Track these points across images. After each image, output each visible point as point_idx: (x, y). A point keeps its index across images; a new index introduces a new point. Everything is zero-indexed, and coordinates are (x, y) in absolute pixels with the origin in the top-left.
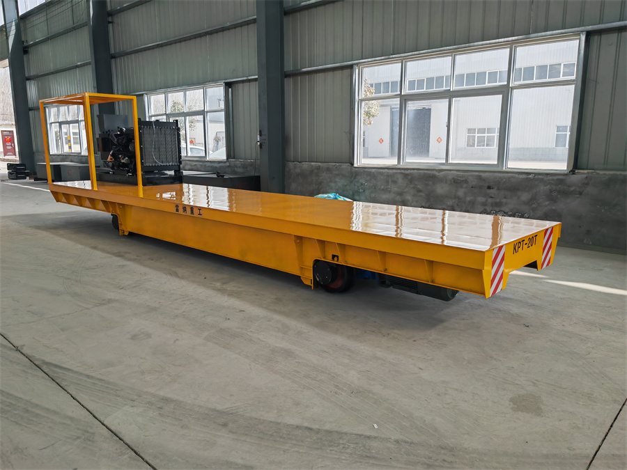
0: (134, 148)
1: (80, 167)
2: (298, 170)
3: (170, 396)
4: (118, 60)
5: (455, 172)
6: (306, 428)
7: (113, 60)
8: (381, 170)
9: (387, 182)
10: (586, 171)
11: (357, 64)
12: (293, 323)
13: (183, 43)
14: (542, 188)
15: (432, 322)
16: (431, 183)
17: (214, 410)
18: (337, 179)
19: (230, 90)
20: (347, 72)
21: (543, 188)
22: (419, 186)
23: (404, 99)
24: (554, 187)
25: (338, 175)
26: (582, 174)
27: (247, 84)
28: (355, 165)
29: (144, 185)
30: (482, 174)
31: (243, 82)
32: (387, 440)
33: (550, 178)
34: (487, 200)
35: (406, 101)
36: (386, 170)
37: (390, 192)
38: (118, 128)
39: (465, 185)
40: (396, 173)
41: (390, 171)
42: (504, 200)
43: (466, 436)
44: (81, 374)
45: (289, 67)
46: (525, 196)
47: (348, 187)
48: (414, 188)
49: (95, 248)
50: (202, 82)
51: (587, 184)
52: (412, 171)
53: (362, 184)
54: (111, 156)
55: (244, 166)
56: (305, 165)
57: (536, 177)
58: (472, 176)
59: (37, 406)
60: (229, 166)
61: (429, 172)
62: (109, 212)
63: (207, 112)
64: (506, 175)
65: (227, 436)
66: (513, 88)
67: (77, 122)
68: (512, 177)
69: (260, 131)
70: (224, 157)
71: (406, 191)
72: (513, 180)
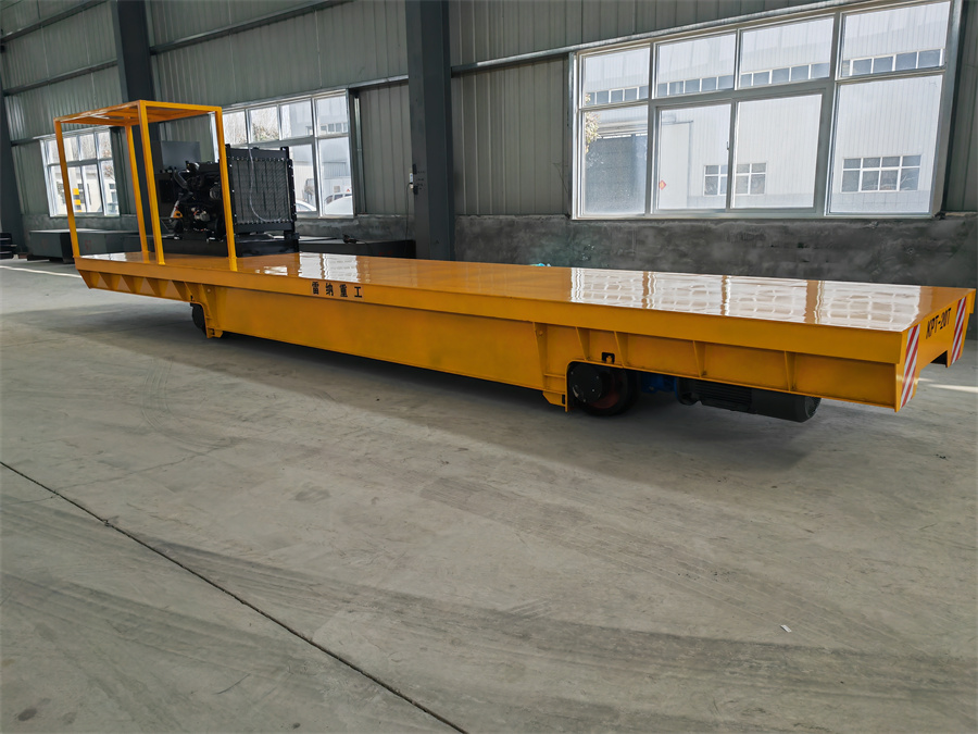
0: (220, 193)
1: (105, 234)
2: (477, 229)
3: (406, 590)
4: (162, 57)
5: (743, 223)
6: (668, 636)
7: (153, 58)
8: (619, 224)
9: (629, 243)
10: (963, 214)
11: (575, 51)
12: (557, 466)
13: (274, 26)
14: (890, 242)
15: (788, 458)
16: (702, 241)
17: (494, 612)
18: (543, 242)
19: (357, 101)
20: (559, 64)
21: (892, 244)
22: (682, 248)
23: (656, 107)
24: (910, 241)
25: (544, 234)
26: (955, 219)
27: (385, 91)
28: (574, 218)
29: (239, 255)
30: (788, 224)
31: (378, 86)
32: (819, 651)
33: (904, 226)
34: (797, 266)
35: (658, 109)
36: (627, 224)
37: (633, 259)
38: (187, 162)
39: (759, 244)
40: (644, 227)
41: (635, 225)
42: (826, 266)
43: (946, 639)
44: (237, 561)
45: (457, 61)
46: (861, 258)
47: (562, 254)
48: (674, 250)
49: (171, 358)
50: (310, 88)
51: (965, 235)
52: (671, 223)
53: (586, 248)
54: (178, 209)
55: (385, 225)
56: (489, 221)
57: (880, 226)
58: (772, 227)
59: (181, 617)
60: (359, 227)
61: (699, 224)
62: (185, 300)
63: (318, 139)
64: (830, 224)
65: (537, 655)
66: (840, 83)
67: (95, 161)
68: (840, 227)
69: (414, 167)
70: (350, 212)
71: (660, 255)
72: (840, 232)
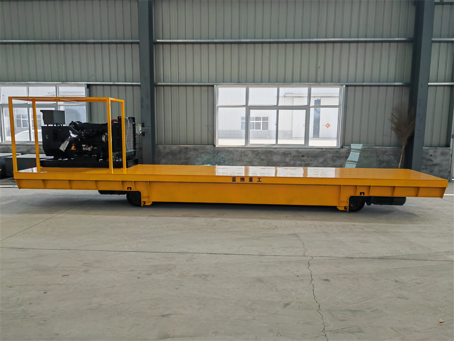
5: (283, 149)
8: (237, 149)
9: (241, 156)
11: (216, 85)
16: (269, 155)
18: (203, 156)
19: (88, 90)
21: (329, 155)
22: (262, 157)
25: (203, 153)
26: (346, 148)
28: (217, 146)
30: (299, 150)
34: (302, 163)
35: (250, 109)
36: (240, 149)
37: (243, 161)
38: (72, 122)
39: (289, 156)
40: (247, 150)
41: (243, 149)
42: (311, 162)
46: (321, 160)
47: (211, 160)
48: (259, 158)
52: (258, 149)
53: (222, 158)
54: (74, 145)
57: (326, 150)
58: (293, 150)
63: (60, 105)
66: (310, 107)
68: (314, 150)
69: (143, 124)
71: (254, 160)
72: (315, 152)
